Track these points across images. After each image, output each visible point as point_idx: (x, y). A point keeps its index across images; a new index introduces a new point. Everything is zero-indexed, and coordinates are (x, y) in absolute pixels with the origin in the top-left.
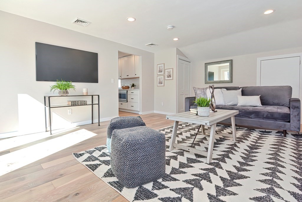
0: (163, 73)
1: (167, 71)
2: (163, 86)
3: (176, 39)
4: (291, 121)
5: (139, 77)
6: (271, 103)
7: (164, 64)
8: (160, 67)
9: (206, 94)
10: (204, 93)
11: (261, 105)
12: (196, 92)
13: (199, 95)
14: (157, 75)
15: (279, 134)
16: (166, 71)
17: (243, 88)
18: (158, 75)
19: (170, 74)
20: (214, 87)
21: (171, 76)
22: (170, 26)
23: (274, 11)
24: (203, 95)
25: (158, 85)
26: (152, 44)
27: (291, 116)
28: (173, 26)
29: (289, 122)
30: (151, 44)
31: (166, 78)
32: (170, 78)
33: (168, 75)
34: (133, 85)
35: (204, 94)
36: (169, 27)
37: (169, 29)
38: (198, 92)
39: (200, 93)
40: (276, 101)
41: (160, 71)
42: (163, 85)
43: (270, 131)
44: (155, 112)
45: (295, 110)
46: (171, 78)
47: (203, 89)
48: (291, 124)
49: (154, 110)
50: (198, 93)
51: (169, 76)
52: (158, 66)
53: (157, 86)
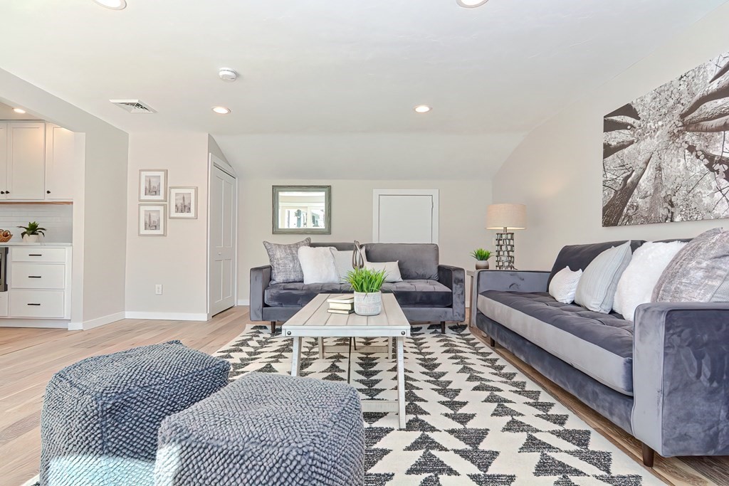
0: (161, 197)
1: (177, 194)
2: (163, 235)
3: (221, 110)
4: (454, 305)
5: (72, 203)
6: (415, 275)
7: (166, 172)
8: (152, 180)
9: (297, 259)
10: (293, 257)
11: (401, 280)
12: (274, 255)
13: (280, 262)
14: (140, 201)
15: (434, 330)
16: (174, 192)
17: (367, 245)
18: (142, 203)
19: (186, 203)
20: (312, 242)
21: (189, 208)
22: (227, 69)
23: (431, 109)
24: (291, 261)
25: (143, 231)
26: (138, 105)
27: (454, 296)
28: (238, 71)
29: (451, 306)
30: (132, 104)
31: (174, 214)
32: (185, 215)
33: (179, 205)
34: (33, 229)
35: (294, 260)
36: (225, 71)
37: (225, 78)
38: (279, 254)
39: (283, 256)
40: (421, 271)
41: (152, 191)
42: (160, 232)
43: (419, 326)
44: (129, 315)
45: (459, 286)
46: (192, 214)
47: (289, 246)
48: (455, 311)
49: (124, 310)
50: (279, 256)
51: (184, 208)
52: (144, 174)
53: (140, 235)
